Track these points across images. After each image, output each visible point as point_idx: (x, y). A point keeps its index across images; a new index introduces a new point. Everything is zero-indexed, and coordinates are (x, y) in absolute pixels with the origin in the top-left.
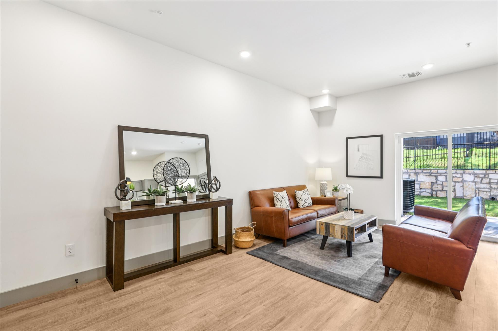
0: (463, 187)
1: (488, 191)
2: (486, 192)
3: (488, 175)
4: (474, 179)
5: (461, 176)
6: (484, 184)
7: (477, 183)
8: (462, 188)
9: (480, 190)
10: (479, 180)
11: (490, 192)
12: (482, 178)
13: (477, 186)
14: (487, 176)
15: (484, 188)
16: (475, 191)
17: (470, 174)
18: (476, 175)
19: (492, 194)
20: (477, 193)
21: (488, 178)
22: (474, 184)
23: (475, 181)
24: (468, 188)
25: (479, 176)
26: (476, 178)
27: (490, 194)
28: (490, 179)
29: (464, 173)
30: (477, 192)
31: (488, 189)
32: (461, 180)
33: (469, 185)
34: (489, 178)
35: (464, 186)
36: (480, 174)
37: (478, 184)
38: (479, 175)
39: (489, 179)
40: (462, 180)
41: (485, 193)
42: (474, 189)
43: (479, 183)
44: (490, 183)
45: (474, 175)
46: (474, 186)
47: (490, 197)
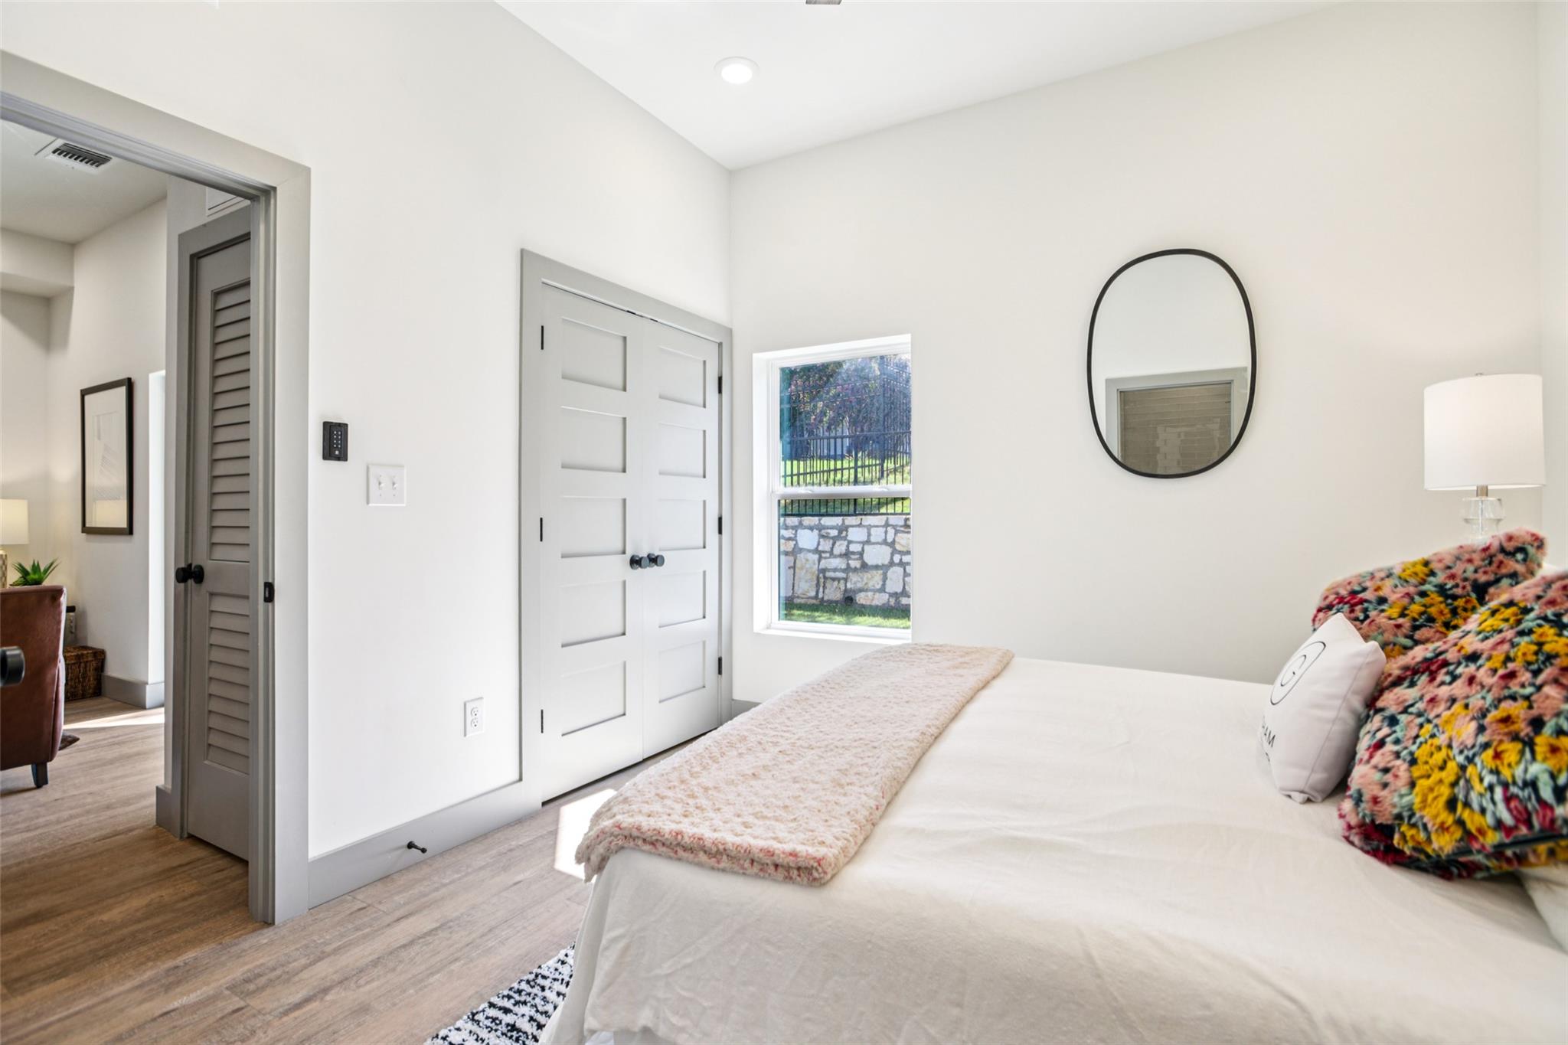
0: (794, 567)
1: (843, 578)
2: (839, 579)
3: (847, 531)
4: (819, 544)
5: (793, 536)
6: (836, 557)
7: (823, 555)
8: (792, 570)
9: (828, 574)
10: (825, 545)
11: (846, 580)
12: (835, 539)
13: (824, 564)
14: (844, 534)
15: (835, 570)
16: (818, 578)
17: (811, 528)
18: (824, 532)
19: (849, 586)
20: (822, 584)
21: (845, 538)
22: (816, 556)
23: (820, 548)
24: (804, 571)
25: (829, 533)
26: (821, 540)
27: (846, 586)
28: (850, 542)
29: (801, 525)
30: (822, 580)
31: (843, 571)
32: (793, 546)
33: (807, 560)
34: (849, 538)
35: (798, 564)
36: (831, 529)
37: (825, 558)
38: (829, 531)
39: (846, 543)
40: (795, 545)
41: (836, 583)
42: (817, 572)
43: (828, 555)
44: (847, 555)
45: (820, 531)
46: (817, 566)
47: (844, 594)
